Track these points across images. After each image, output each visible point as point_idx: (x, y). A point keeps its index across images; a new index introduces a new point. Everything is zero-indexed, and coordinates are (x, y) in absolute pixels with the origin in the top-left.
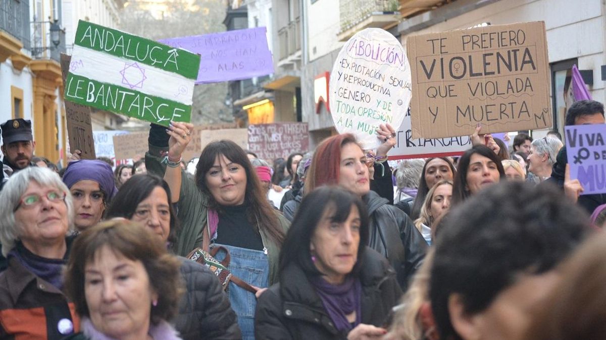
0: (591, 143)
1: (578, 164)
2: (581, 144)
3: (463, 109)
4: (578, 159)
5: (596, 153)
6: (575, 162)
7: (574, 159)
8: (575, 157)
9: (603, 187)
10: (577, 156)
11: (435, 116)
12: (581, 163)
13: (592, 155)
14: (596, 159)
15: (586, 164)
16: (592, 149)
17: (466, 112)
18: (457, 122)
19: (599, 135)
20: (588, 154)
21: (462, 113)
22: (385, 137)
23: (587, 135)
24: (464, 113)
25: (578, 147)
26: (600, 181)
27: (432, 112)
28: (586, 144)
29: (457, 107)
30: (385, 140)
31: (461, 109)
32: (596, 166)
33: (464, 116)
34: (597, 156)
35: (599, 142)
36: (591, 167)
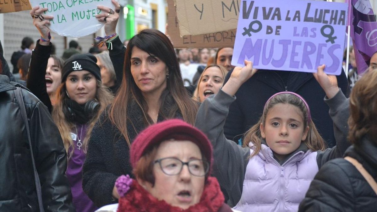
0: (266, 17)
1: (247, 36)
2: (255, 16)
3: (229, 4)
4: (247, 32)
5: (269, 28)
6: (244, 34)
7: (244, 31)
8: (245, 29)
9: (268, 63)
10: (248, 28)
11: (202, 12)
12: (250, 35)
13: (264, 29)
14: (268, 33)
15: (254, 37)
16: (265, 23)
17: (231, 7)
18: (224, 17)
19: (278, 9)
20: (260, 28)
21: (228, 8)
22: (104, 18)
23: (264, 9)
24: (229, 8)
25: (251, 19)
26: (267, 56)
27: (198, 9)
28: (260, 17)
29: (222, 2)
30: (105, 19)
31: (226, 4)
32: (266, 41)
33: (230, 10)
34: (270, 31)
35: (276, 17)
36: (259, 41)
